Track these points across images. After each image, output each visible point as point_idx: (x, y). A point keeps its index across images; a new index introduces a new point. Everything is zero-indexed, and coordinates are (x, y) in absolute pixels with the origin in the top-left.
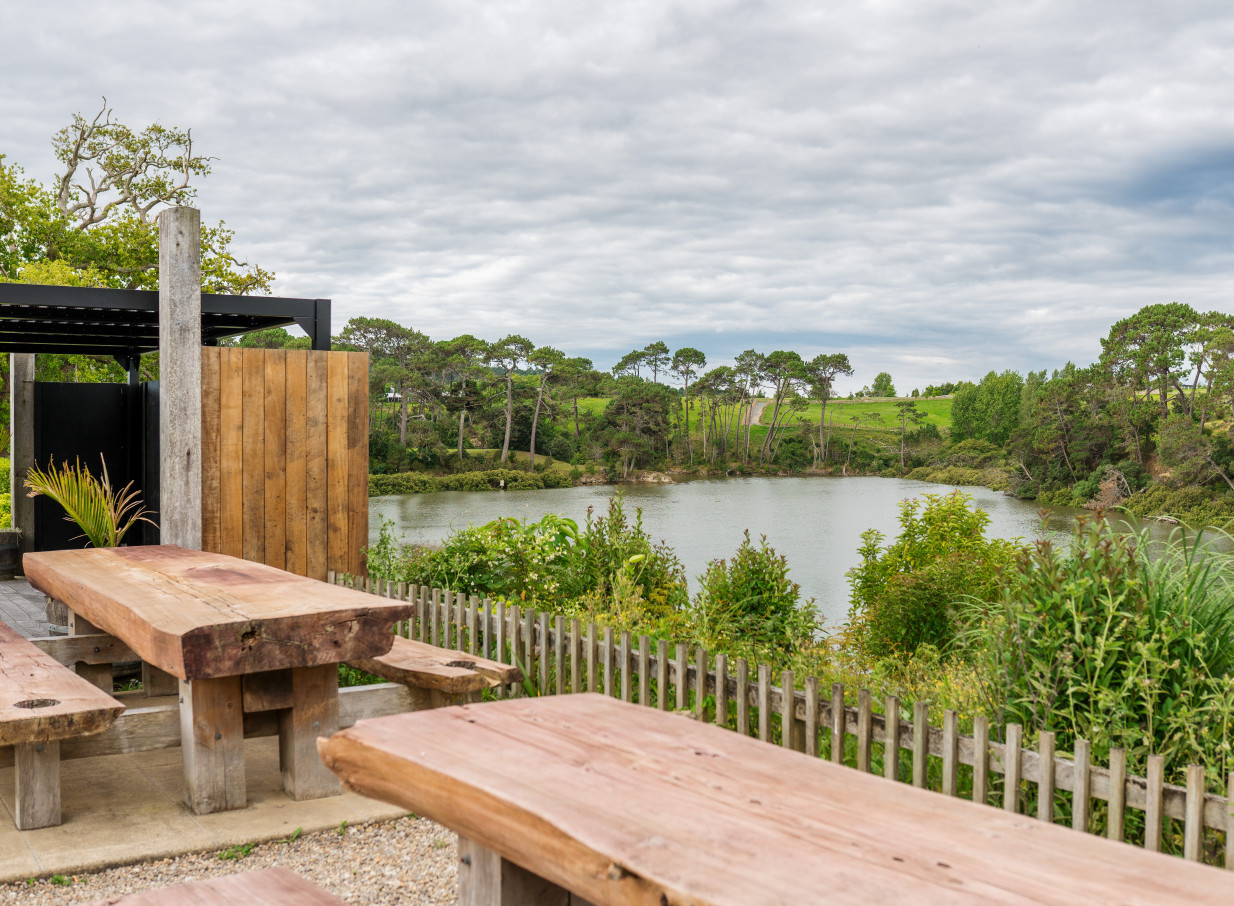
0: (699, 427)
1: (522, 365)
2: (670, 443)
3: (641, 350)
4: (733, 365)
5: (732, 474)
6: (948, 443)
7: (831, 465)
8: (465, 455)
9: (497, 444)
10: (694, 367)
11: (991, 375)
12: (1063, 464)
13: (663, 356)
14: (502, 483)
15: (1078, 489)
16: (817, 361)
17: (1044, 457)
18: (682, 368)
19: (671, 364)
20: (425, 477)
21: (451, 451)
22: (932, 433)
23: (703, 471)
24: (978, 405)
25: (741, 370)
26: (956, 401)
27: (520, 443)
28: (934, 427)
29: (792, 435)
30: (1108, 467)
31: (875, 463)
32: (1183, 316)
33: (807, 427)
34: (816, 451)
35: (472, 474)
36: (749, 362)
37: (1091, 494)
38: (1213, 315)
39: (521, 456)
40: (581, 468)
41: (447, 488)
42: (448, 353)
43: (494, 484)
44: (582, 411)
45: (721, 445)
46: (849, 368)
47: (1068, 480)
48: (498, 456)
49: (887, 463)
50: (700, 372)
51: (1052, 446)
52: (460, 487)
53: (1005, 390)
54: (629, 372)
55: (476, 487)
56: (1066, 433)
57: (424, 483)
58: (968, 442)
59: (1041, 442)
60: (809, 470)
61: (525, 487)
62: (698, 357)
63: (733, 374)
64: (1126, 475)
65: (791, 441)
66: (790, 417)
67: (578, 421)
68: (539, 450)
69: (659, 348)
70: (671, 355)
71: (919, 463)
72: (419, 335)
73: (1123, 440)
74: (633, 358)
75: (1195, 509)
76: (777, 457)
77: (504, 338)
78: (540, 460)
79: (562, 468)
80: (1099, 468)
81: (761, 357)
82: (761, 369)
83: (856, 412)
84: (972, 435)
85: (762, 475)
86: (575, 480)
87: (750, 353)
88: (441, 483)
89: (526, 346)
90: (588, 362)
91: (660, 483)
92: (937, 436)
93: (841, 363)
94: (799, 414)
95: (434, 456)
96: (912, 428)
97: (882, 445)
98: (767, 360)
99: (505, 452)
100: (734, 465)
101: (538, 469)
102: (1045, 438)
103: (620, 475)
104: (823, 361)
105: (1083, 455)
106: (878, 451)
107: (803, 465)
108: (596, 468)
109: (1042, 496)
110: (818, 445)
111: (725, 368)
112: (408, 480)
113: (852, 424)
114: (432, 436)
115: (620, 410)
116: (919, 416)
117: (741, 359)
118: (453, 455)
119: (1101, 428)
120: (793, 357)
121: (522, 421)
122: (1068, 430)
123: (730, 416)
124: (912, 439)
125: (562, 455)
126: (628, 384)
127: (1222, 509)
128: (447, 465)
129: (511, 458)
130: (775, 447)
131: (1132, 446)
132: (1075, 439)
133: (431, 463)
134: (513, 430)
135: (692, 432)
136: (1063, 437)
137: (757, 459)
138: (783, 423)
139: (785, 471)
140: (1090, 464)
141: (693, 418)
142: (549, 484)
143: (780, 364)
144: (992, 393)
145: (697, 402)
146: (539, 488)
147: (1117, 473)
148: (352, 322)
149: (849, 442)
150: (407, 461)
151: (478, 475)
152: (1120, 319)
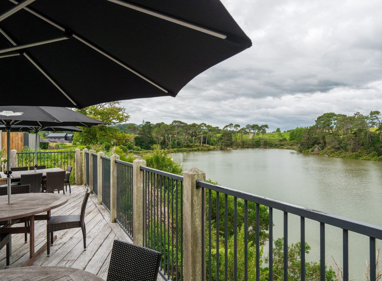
0: (239, 139)
1: (204, 128)
2: (234, 142)
3: (228, 125)
4: (245, 127)
5: (245, 148)
6: (288, 141)
7: (265, 146)
8: (194, 145)
9: (200, 143)
10: (238, 128)
11: (297, 128)
12: (308, 145)
13: (232, 126)
14: (200, 150)
15: (310, 150)
16: (262, 126)
17: (303, 144)
18: (236, 128)
19: (234, 127)
20: (186, 149)
21: (192, 144)
22: (285, 139)
23: (240, 147)
24: (294, 134)
25: (247, 128)
26: (290, 133)
27: (204, 143)
28: (286, 138)
29: (257, 140)
30: (316, 146)
31: (273, 145)
32: (333, 115)
33: (260, 139)
34: (262, 143)
35: (195, 148)
36: (248, 126)
37: (313, 151)
38: (339, 115)
39: (204, 145)
40: (215, 147)
41: (190, 151)
42: (191, 126)
43: (199, 150)
44: (217, 136)
45: (243, 142)
46: (268, 127)
47: (309, 148)
48: (200, 145)
49: (276, 145)
50: (239, 129)
51: (305, 142)
52: (193, 151)
53: (300, 131)
54: (226, 129)
55: (195, 151)
56: (308, 139)
57: (186, 150)
58: (293, 141)
59: (303, 141)
60: (260, 147)
61: (204, 151)
62: (239, 126)
63: (246, 129)
64: (320, 147)
65: (257, 141)
66: (257, 137)
67: (217, 138)
68: (208, 144)
69: (232, 124)
70: (234, 126)
71: (283, 145)
72: (185, 123)
73: (320, 140)
74: (227, 126)
75: (332, 154)
76: (254, 145)
77: (201, 123)
78: (208, 145)
79: (212, 147)
80: (315, 146)
81: (251, 126)
82: (251, 128)
83: (270, 136)
84: (293, 140)
85: (251, 148)
86: (214, 149)
87: (248, 125)
88: (189, 150)
89: (205, 125)
90: (218, 127)
91: (230, 149)
92: (286, 140)
93: (266, 126)
94: (258, 136)
95: (188, 145)
96: (281, 139)
97: (275, 142)
98: (252, 126)
99: (202, 144)
100: (246, 146)
101: (207, 147)
102: (304, 140)
103: (223, 148)
104: (263, 126)
105: (312, 143)
106: (274, 143)
107: (259, 146)
108: (218, 147)
109: (303, 151)
110: (262, 142)
111: (244, 128)
112: (183, 149)
113: (269, 138)
114: (188, 141)
115: (223, 136)
116: (282, 136)
117: (246, 126)
118: (192, 145)
119: (315, 138)
120: (257, 125)
121: (205, 138)
122: (309, 138)
123: (245, 137)
124: (281, 141)
125: (212, 145)
126: (224, 131)
127: (338, 154)
128: (191, 147)
129: (203, 145)
130: (254, 142)
131: (321, 141)
132: (310, 140)
133: (188, 146)
134: (203, 140)
135: (238, 140)
136: (308, 140)
137: (250, 145)
138: (255, 138)
139: (256, 147)
140: (313, 145)
141: (238, 137)
142: (209, 150)
143: (254, 127)
144: (297, 132)
145: (239, 134)
146: (207, 151)
147: (318, 147)
148: (173, 121)
149: (268, 141)
150: (184, 146)
151: (196, 148)
152: (319, 116)
